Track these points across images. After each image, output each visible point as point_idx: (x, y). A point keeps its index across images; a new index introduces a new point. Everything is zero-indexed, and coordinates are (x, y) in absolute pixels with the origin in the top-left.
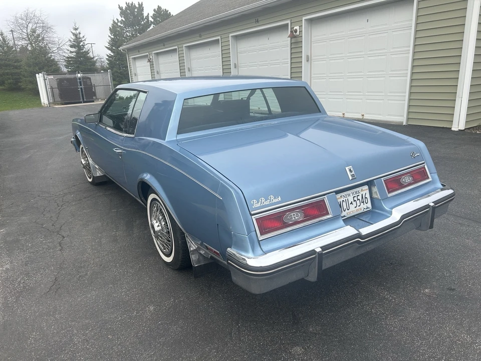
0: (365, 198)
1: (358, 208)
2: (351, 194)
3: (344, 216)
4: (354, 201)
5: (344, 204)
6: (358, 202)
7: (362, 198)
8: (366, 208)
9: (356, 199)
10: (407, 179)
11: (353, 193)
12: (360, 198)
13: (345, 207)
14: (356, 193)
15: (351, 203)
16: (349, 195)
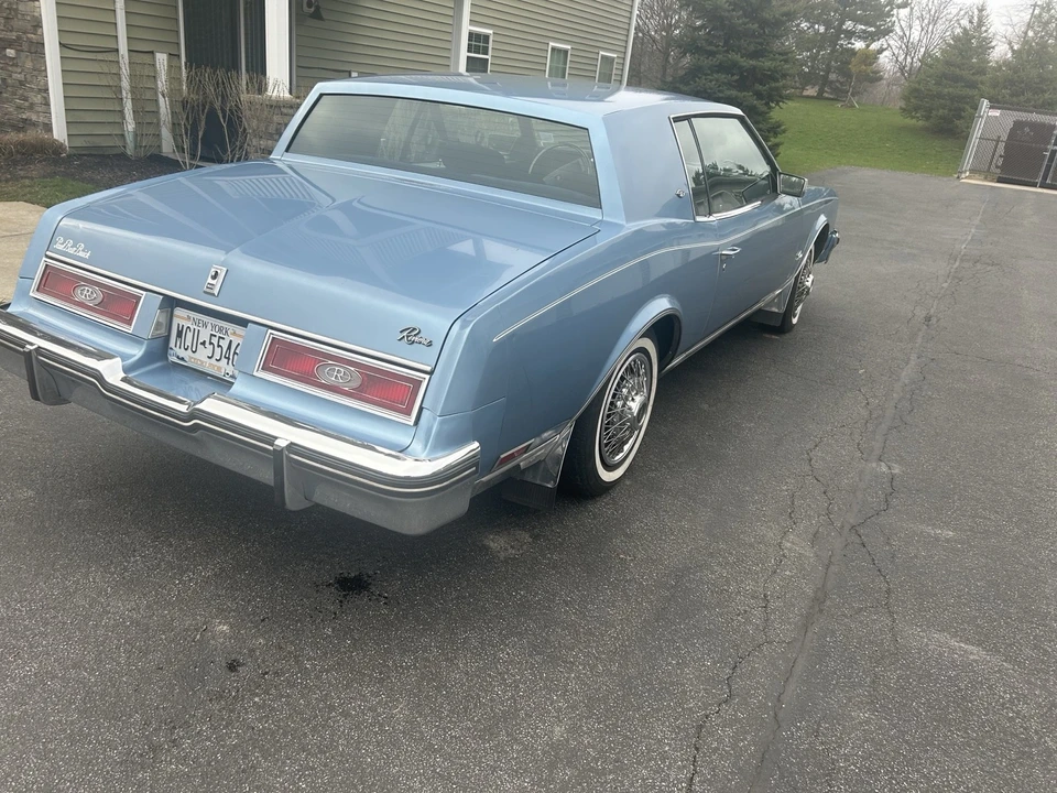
0: (235, 353)
1: (213, 361)
2: (209, 326)
3: (183, 359)
4: (211, 343)
5: (190, 335)
6: (218, 350)
7: (229, 348)
8: (231, 374)
9: (215, 341)
10: (335, 375)
11: (214, 327)
12: (225, 344)
13: (188, 343)
14: (220, 330)
15: (204, 343)
16: (205, 325)
